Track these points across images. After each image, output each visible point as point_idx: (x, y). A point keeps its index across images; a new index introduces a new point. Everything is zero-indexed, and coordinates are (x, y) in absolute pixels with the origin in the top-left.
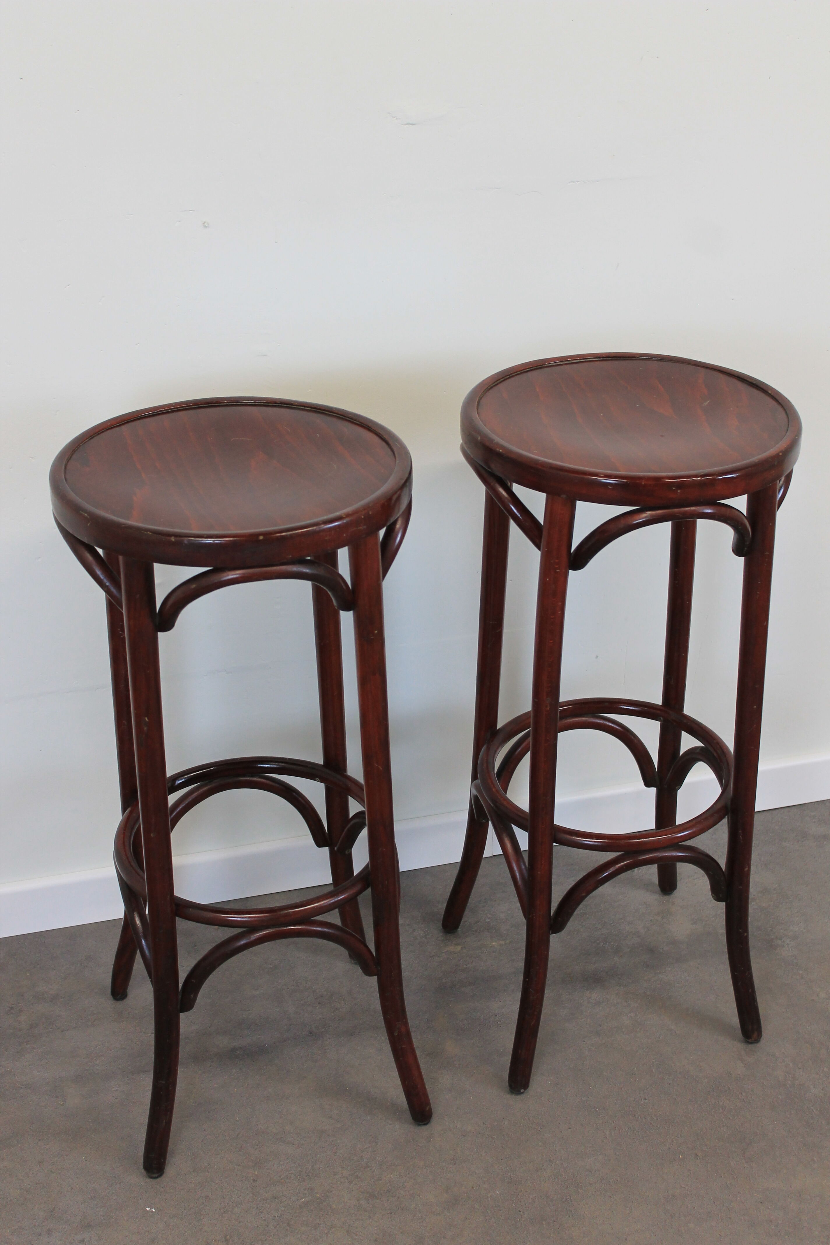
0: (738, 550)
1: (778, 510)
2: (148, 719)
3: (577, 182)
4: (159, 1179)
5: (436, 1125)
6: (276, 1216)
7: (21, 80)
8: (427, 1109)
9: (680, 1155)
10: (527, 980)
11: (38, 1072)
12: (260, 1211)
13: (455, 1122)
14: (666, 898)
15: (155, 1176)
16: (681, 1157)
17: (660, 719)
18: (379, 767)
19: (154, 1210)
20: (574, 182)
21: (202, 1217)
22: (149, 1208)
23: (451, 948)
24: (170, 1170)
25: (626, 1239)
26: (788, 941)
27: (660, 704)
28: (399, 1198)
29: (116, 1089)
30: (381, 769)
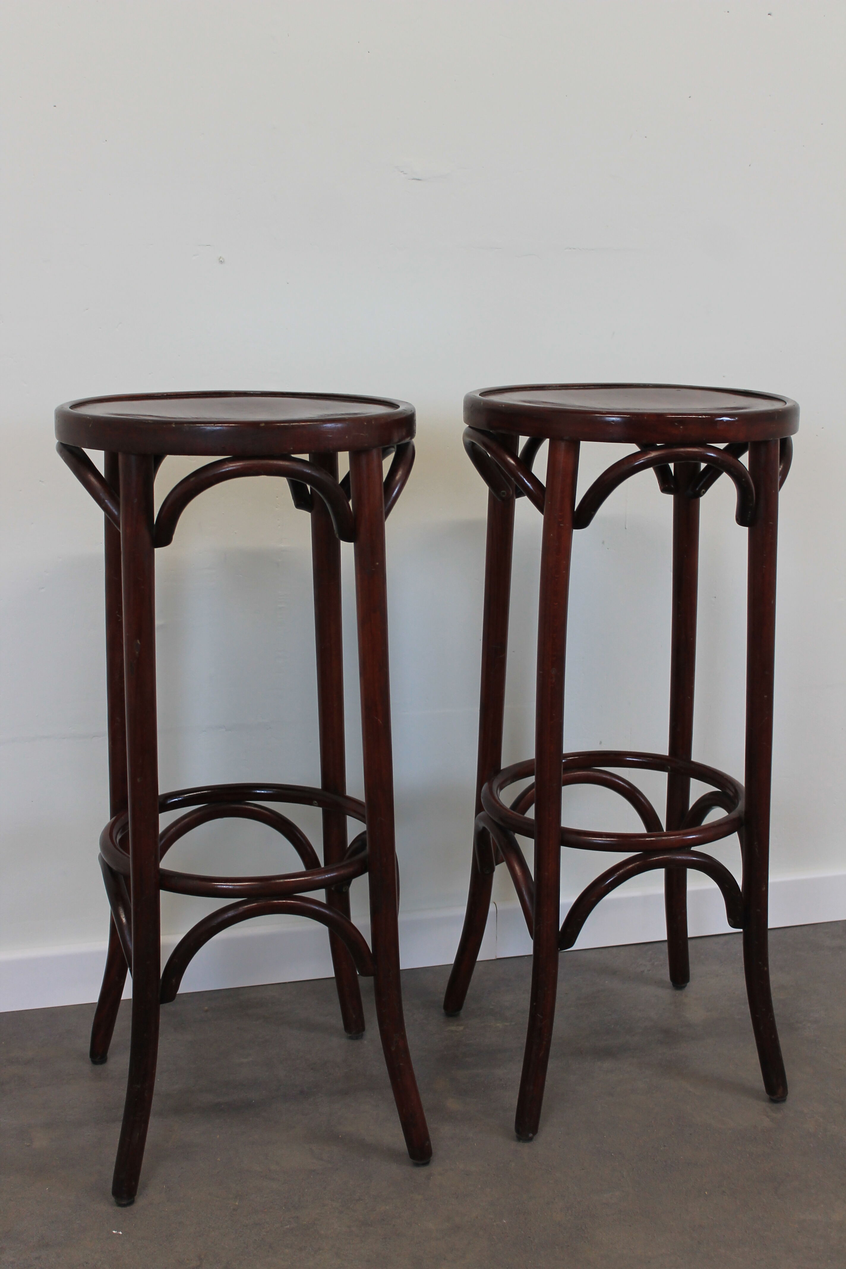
0: (742, 519)
1: (779, 490)
2: (140, 642)
3: (574, 249)
4: (128, 1208)
5: (436, 1167)
6: (257, 1240)
7: (55, 108)
8: (427, 1144)
9: (705, 1192)
10: (535, 1004)
11: (5, 1119)
12: (240, 1235)
13: (457, 1163)
14: (678, 992)
15: (124, 1202)
16: (706, 1193)
17: (668, 768)
18: (379, 720)
19: (121, 1233)
20: (570, 249)
21: (174, 1239)
22: (115, 1231)
23: (453, 1028)
24: (141, 1201)
25: (649, 1262)
26: (809, 1025)
27: (667, 754)
28: (394, 1226)
29: (88, 1134)
30: (381, 722)
